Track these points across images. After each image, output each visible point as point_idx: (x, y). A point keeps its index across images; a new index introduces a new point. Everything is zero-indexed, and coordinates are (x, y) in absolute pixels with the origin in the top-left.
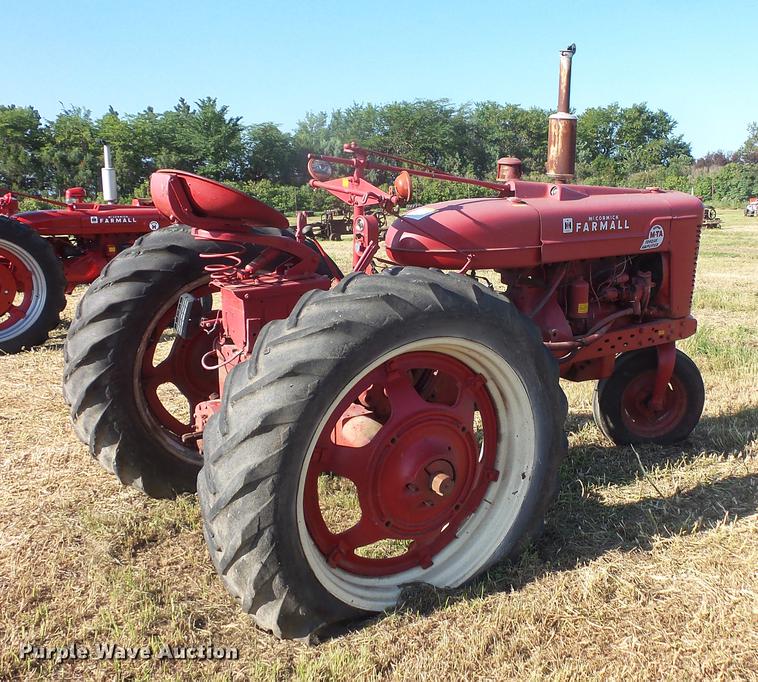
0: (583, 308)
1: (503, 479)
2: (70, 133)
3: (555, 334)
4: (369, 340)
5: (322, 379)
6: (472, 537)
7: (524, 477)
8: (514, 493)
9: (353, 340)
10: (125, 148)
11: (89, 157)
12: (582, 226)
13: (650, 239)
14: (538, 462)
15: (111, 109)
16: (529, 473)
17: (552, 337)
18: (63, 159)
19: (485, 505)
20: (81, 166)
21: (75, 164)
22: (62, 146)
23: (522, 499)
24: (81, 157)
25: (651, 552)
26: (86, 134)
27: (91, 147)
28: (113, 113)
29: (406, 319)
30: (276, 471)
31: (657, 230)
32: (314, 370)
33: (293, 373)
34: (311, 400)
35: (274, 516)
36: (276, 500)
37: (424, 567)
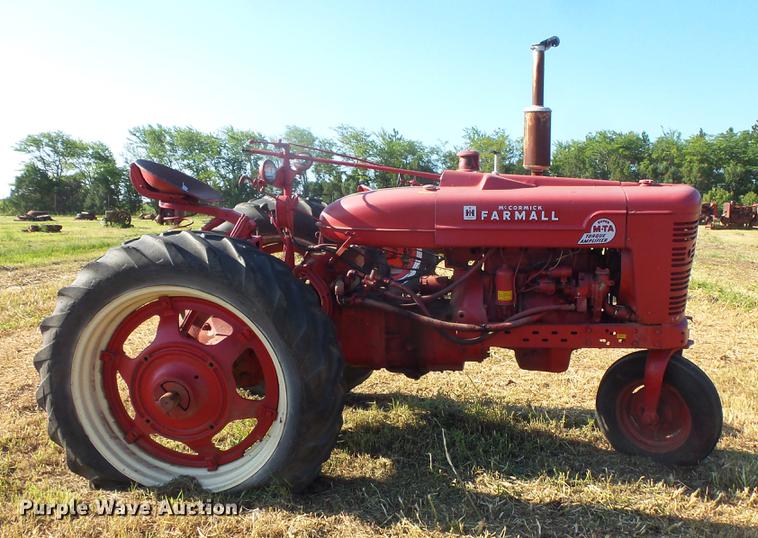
0: (504, 296)
2: (663, 150)
3: (462, 316)
7: (281, 421)
10: (701, 161)
11: (673, 169)
12: (490, 215)
13: (592, 233)
15: (701, 132)
16: (284, 419)
17: (458, 318)
18: (655, 171)
20: (666, 176)
21: (663, 174)
22: (656, 161)
23: (278, 440)
24: (667, 169)
26: (674, 151)
27: (676, 161)
28: (702, 135)
30: (49, 357)
31: (605, 224)
32: (70, 294)
33: (61, 294)
34: (68, 314)
35: (51, 388)
36: (50, 377)
37: (209, 470)
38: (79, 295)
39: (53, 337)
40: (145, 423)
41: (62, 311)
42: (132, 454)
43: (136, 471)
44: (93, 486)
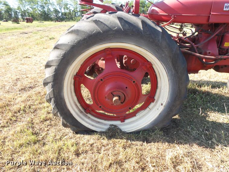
0: (228, 45)
1: (156, 103)
4: (86, 39)
5: (66, 52)
6: (140, 118)
7: (162, 105)
8: (158, 109)
9: (79, 38)
14: (169, 101)
16: (164, 104)
17: (208, 54)
19: (148, 109)
23: (160, 112)
25: (213, 150)
29: (104, 32)
30: (52, 81)
32: (63, 48)
33: (56, 48)
34: (62, 59)
35: (54, 95)
36: (53, 90)
37: (121, 122)
38: (68, 48)
39: (53, 71)
40: (99, 108)
41: (58, 57)
42: (89, 118)
43: (93, 125)
44: (75, 133)
